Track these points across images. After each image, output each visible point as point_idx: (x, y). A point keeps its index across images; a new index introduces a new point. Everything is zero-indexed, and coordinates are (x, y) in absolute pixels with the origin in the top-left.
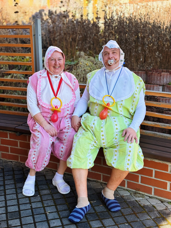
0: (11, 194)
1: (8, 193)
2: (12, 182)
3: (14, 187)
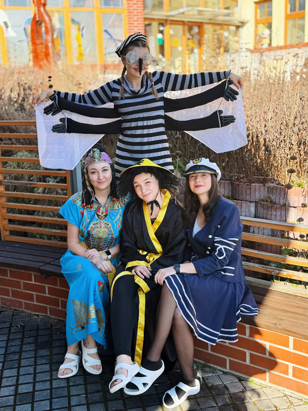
0: (26, 366)
1: (24, 365)
2: (32, 347)
3: (34, 356)
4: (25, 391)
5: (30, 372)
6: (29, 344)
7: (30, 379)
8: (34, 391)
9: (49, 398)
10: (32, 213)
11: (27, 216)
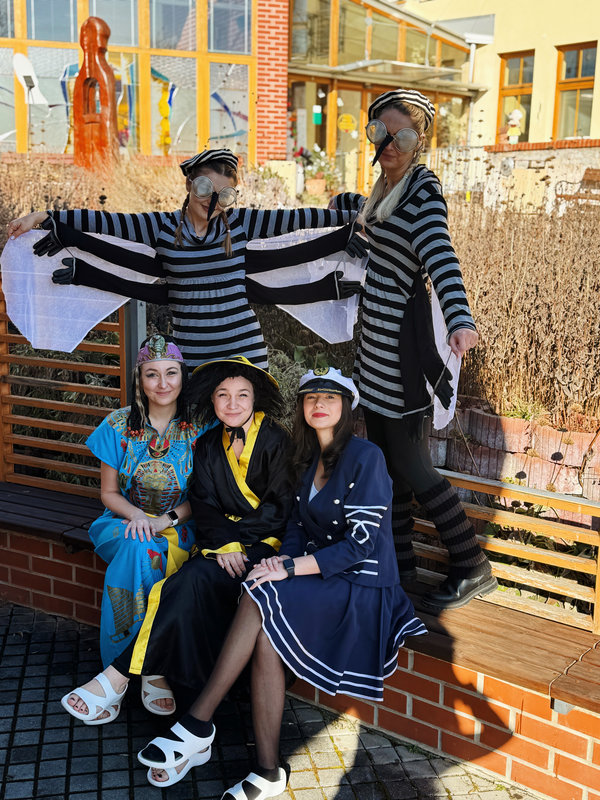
0: (30, 702)
1: (26, 700)
2: (43, 671)
3: (44, 685)
4: (26, 743)
5: (35, 713)
6: (37, 665)
7: (36, 723)
8: (41, 743)
9: (66, 756)
10: (56, 435)
11: (47, 441)
